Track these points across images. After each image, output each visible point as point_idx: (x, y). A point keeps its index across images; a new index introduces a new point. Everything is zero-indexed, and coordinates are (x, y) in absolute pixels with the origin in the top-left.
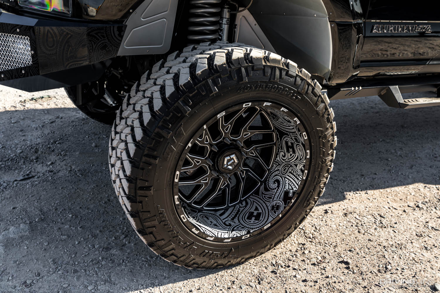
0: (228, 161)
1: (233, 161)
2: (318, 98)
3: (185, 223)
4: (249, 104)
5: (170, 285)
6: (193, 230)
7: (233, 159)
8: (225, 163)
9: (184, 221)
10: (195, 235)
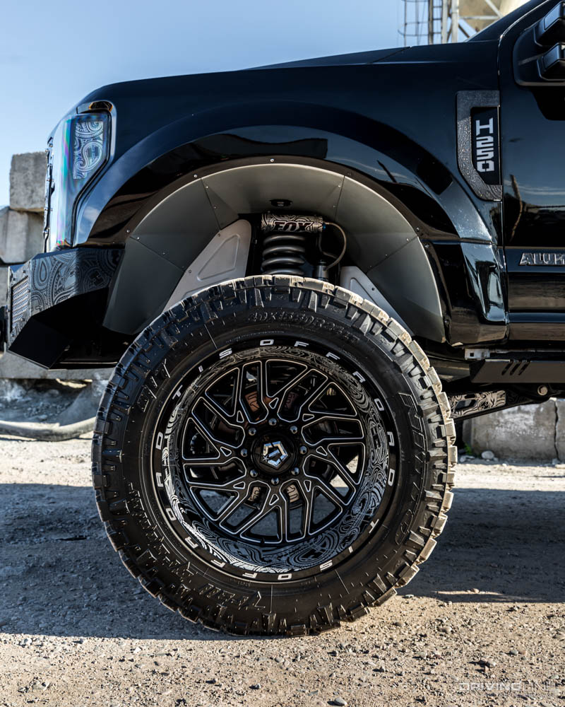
0: (270, 451)
1: (278, 451)
2: (396, 345)
3: (173, 524)
4: (269, 342)
5: (153, 640)
6: (186, 539)
7: (277, 448)
8: (265, 453)
9: (171, 519)
10: (190, 551)
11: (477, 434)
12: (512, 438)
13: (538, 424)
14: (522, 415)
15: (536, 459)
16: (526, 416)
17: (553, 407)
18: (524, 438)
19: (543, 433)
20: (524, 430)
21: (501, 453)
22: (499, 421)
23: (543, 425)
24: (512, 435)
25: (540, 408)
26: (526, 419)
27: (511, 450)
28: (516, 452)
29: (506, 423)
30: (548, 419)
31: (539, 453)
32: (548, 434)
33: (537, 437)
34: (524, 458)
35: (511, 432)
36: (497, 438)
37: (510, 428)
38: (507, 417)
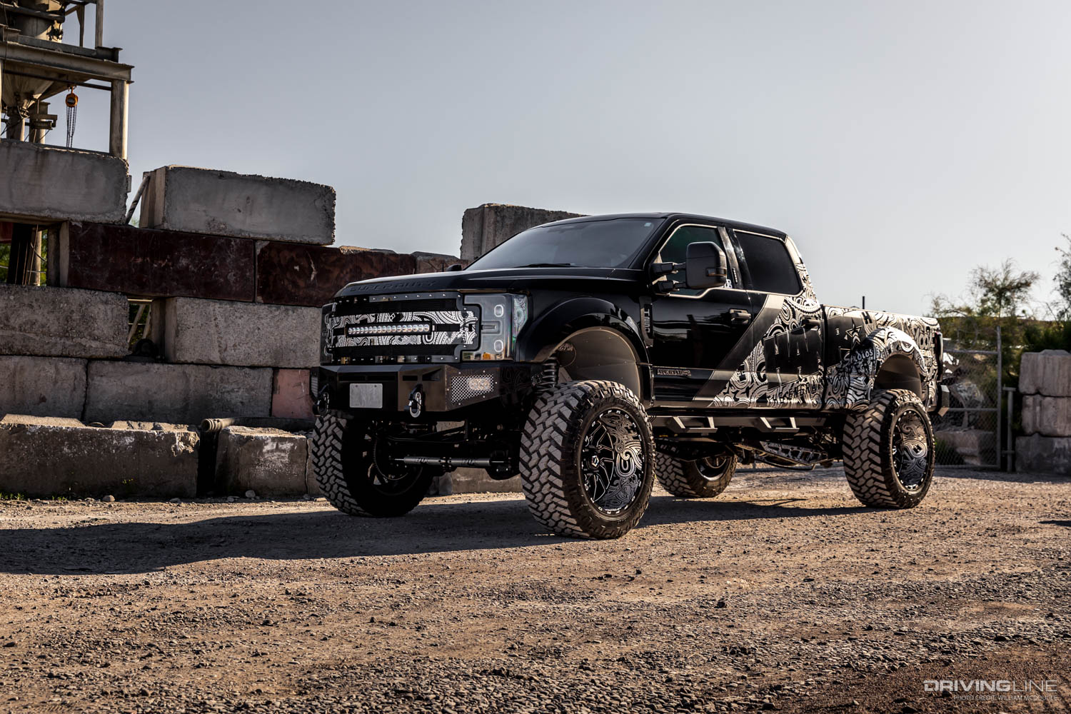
11: (240, 474)
12: (270, 476)
13: (292, 461)
14: (279, 453)
15: (289, 495)
16: (283, 455)
17: (305, 445)
18: (281, 476)
19: (296, 470)
20: (281, 468)
21: (260, 491)
22: (259, 460)
23: (296, 462)
24: (270, 473)
25: (294, 446)
26: (283, 457)
27: (268, 488)
28: (272, 490)
29: (265, 461)
30: (300, 456)
31: (292, 490)
32: (300, 471)
33: (291, 475)
34: (280, 495)
35: (269, 471)
36: (257, 476)
37: (269, 467)
38: (266, 456)
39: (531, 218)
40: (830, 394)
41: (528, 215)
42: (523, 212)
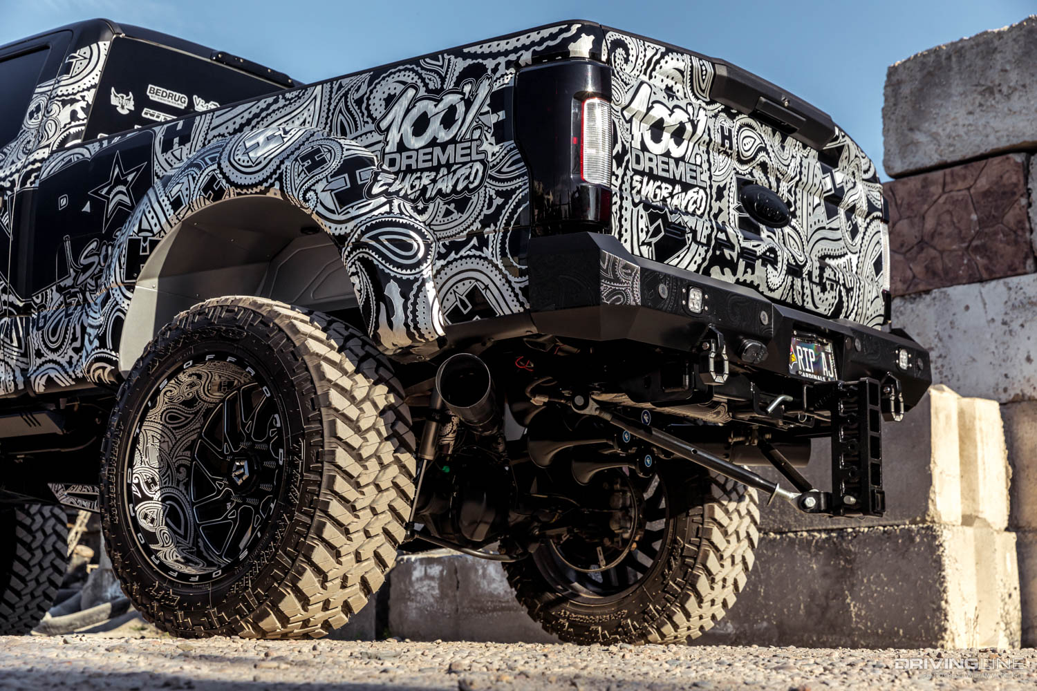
35: (420, 609)
38: (417, 586)
39: (959, 62)
40: (39, 354)
41: (949, 58)
42: (938, 56)
